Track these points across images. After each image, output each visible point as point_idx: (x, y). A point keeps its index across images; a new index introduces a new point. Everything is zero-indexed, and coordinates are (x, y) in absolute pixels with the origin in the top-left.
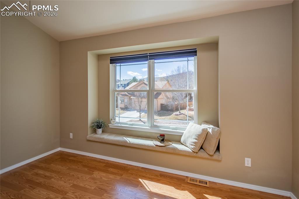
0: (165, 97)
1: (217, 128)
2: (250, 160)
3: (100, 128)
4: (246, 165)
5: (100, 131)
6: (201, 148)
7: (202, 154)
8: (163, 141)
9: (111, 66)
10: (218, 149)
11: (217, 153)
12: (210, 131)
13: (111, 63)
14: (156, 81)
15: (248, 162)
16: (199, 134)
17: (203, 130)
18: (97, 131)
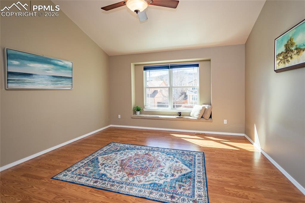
0: (162, 96)
1: (210, 106)
2: (226, 120)
3: (139, 111)
4: (225, 123)
5: (138, 113)
6: (202, 117)
7: (202, 119)
8: (180, 115)
9: (144, 71)
10: (211, 117)
11: (210, 119)
12: (207, 107)
13: (144, 70)
14: (152, 81)
15: (225, 122)
16: (201, 109)
17: (203, 107)
18: (137, 113)
